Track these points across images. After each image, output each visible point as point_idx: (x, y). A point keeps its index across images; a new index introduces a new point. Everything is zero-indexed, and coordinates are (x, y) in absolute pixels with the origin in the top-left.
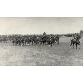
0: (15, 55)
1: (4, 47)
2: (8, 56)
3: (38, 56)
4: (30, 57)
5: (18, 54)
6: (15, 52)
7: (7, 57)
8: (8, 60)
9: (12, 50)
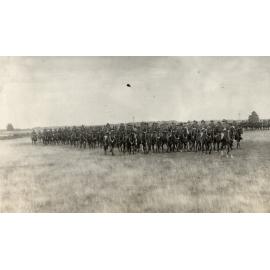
0: (164, 187)
1: (126, 162)
2: (140, 189)
3: (237, 189)
4: (212, 193)
5: (171, 184)
6: (160, 176)
7: (139, 195)
8: (142, 202)
9: (152, 171)
